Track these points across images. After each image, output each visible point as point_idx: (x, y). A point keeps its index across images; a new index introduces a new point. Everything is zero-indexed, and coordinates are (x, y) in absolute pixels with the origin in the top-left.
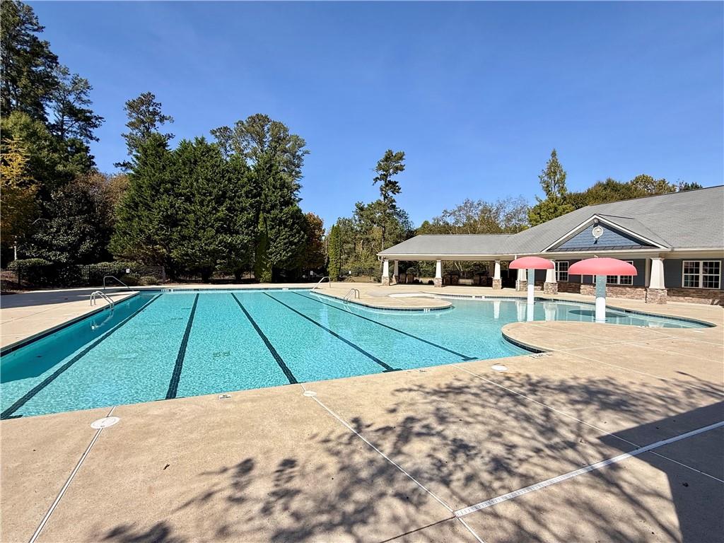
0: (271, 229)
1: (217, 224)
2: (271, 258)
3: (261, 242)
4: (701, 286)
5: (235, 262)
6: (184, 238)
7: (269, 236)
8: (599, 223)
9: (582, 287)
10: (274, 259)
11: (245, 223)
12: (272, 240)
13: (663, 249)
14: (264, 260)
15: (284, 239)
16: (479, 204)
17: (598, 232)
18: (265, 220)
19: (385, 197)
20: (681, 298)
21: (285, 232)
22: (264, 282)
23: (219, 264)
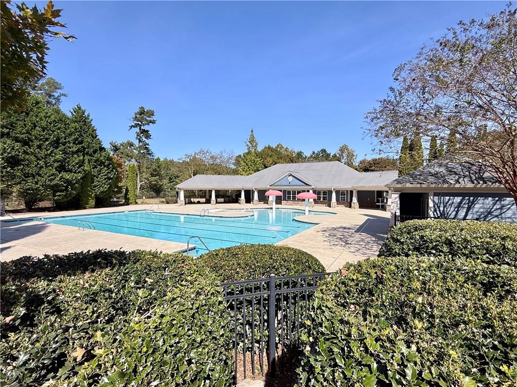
0: (93, 168)
1: (56, 165)
2: (95, 190)
3: (88, 178)
4: (322, 200)
5: (70, 194)
6: (27, 175)
7: (92, 173)
8: (291, 175)
9: (282, 202)
10: (98, 191)
11: (77, 164)
12: (95, 176)
13: (313, 187)
14: (90, 191)
15: (104, 176)
16: (207, 152)
17: (291, 178)
18: (89, 161)
19: (140, 141)
20: (320, 205)
21: (105, 170)
22: (90, 208)
23: (57, 196)
